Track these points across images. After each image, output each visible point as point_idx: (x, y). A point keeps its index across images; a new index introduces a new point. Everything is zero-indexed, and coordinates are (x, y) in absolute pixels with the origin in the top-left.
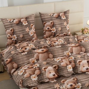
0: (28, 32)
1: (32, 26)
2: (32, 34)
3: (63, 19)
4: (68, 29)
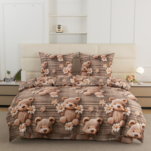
0: (61, 68)
2: (66, 71)
3: (104, 60)
4: (108, 73)
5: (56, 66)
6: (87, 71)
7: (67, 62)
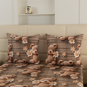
0: (25, 51)
2: (30, 54)
3: (71, 43)
4: (76, 57)
6: (53, 55)
7: (32, 44)
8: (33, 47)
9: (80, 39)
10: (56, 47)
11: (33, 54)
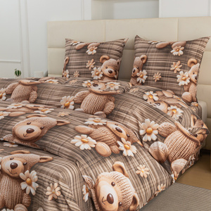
1: (105, 59)
3: (175, 53)
5: (81, 64)
6: (136, 77)
7: (104, 56)
8: (105, 62)
9: (196, 47)
10: (144, 61)
11: (103, 75)
